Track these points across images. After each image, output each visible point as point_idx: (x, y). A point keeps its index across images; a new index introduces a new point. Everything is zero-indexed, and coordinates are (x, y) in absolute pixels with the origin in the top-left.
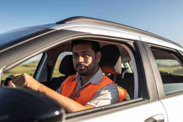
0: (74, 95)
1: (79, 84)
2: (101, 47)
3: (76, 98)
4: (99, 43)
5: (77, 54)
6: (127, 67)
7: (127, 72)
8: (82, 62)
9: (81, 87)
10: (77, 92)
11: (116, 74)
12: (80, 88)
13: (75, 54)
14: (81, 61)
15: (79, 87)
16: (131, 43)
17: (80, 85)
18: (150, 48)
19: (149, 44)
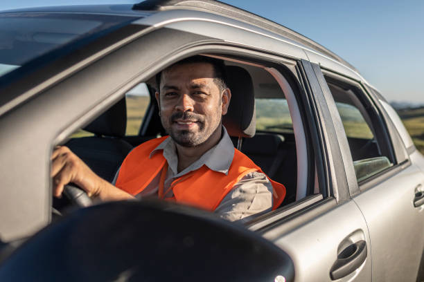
1: (173, 167)
5: (178, 91)
8: (190, 110)
9: (180, 175)
11: (242, 137)
12: (175, 177)
13: (171, 91)
14: (187, 107)
16: (292, 67)
17: (175, 170)
19: (322, 70)
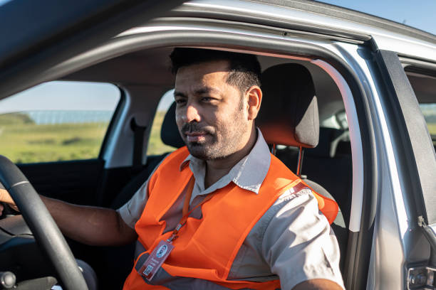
0: (185, 212)
2: (263, 69)
3: (190, 219)
4: (259, 60)
5: (185, 99)
6: (345, 125)
7: (345, 140)
8: (196, 120)
10: (193, 202)
11: (303, 148)
12: (202, 194)
14: (191, 118)
15: (200, 189)
17: (202, 185)
18: (406, 69)
19: (401, 59)
